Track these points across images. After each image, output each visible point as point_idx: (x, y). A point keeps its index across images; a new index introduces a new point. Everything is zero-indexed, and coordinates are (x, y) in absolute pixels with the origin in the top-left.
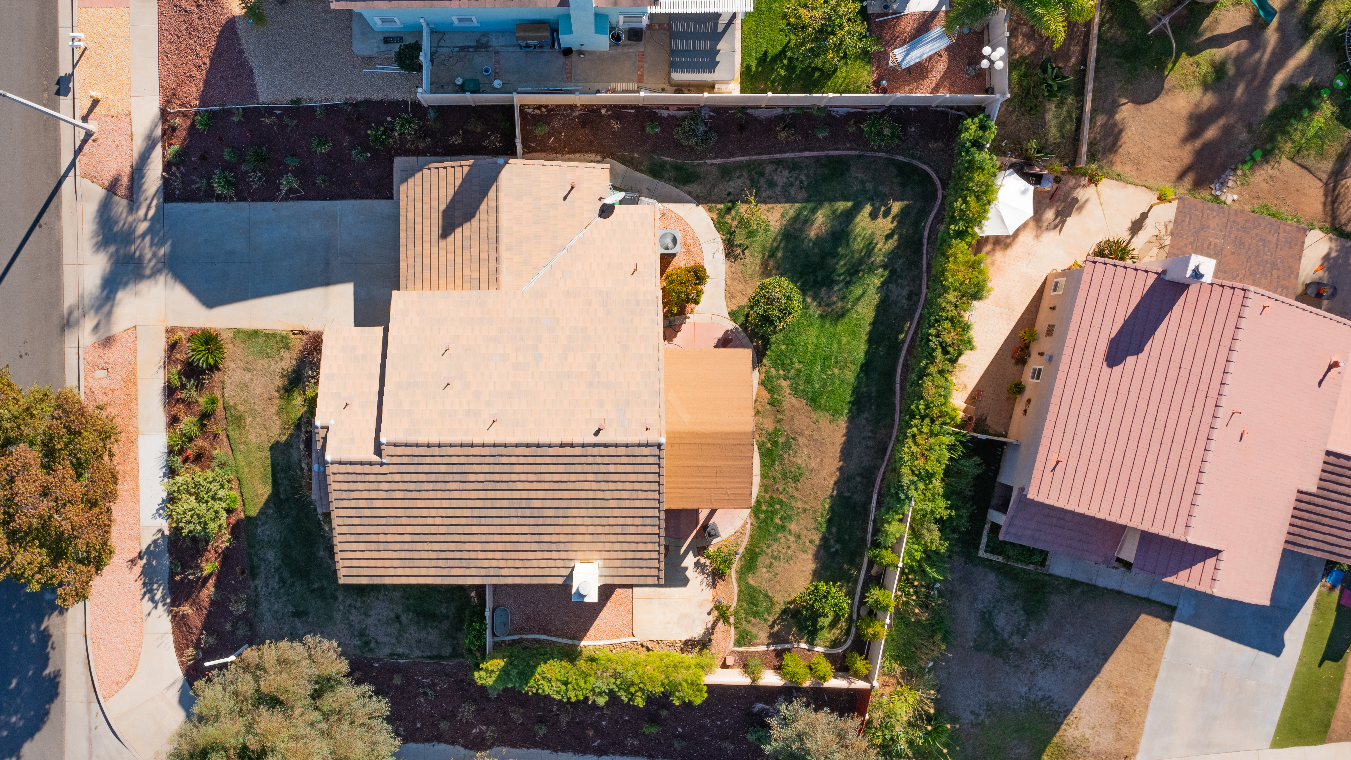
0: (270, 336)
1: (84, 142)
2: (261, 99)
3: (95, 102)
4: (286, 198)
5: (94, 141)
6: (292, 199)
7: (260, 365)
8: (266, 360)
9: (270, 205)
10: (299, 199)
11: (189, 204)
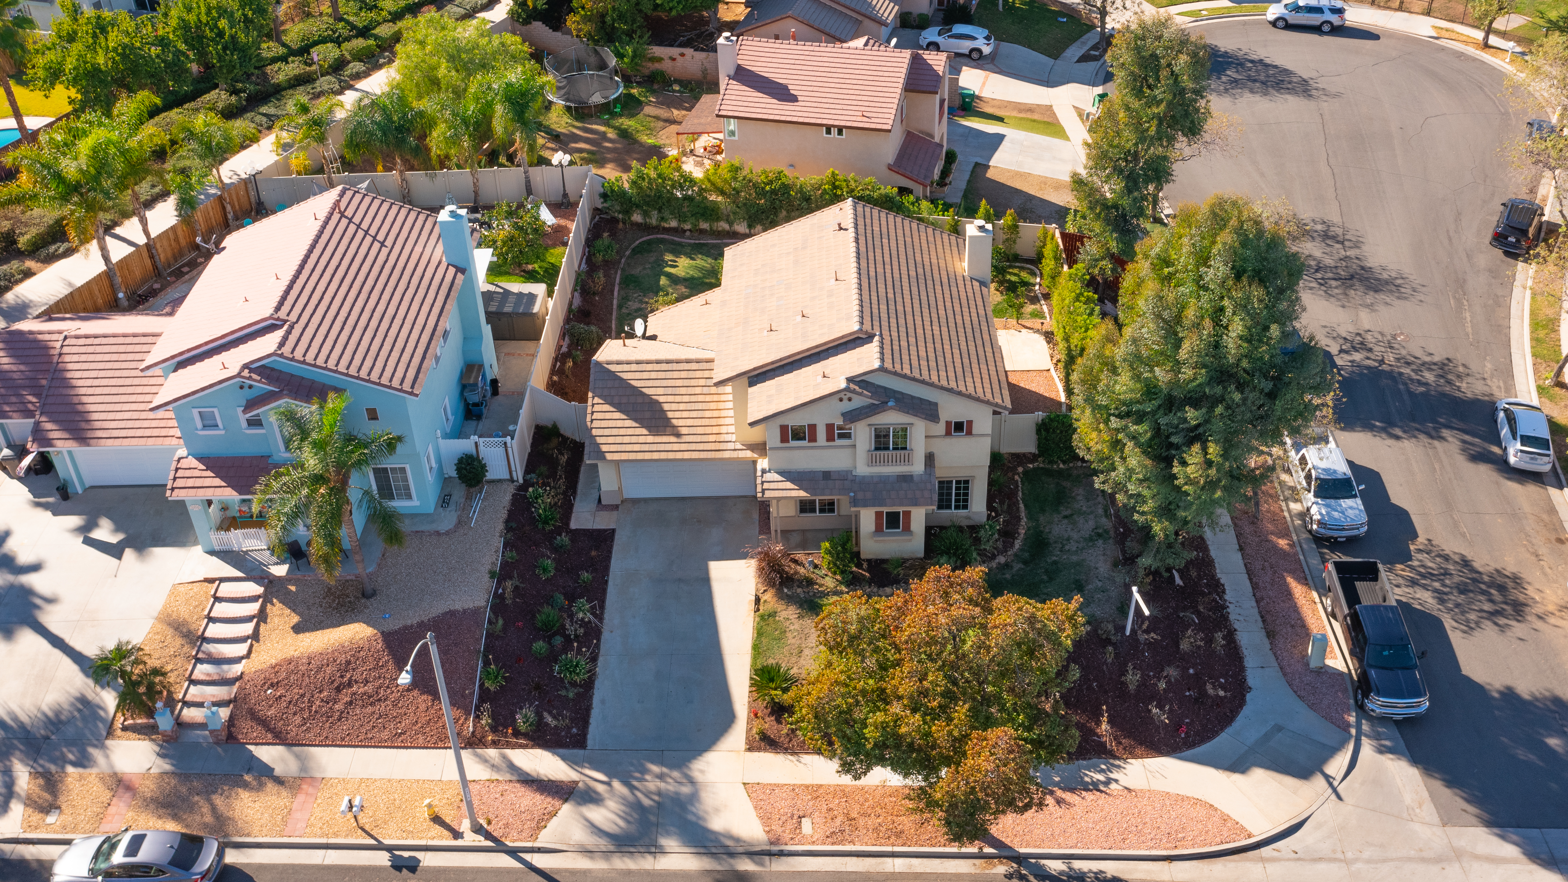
0: (760, 633)
1: (488, 836)
2: (483, 603)
3: (437, 820)
4: (601, 618)
5: (489, 823)
6: (602, 613)
7: (793, 641)
8: (789, 635)
9: (606, 635)
10: (602, 607)
11: (592, 720)
